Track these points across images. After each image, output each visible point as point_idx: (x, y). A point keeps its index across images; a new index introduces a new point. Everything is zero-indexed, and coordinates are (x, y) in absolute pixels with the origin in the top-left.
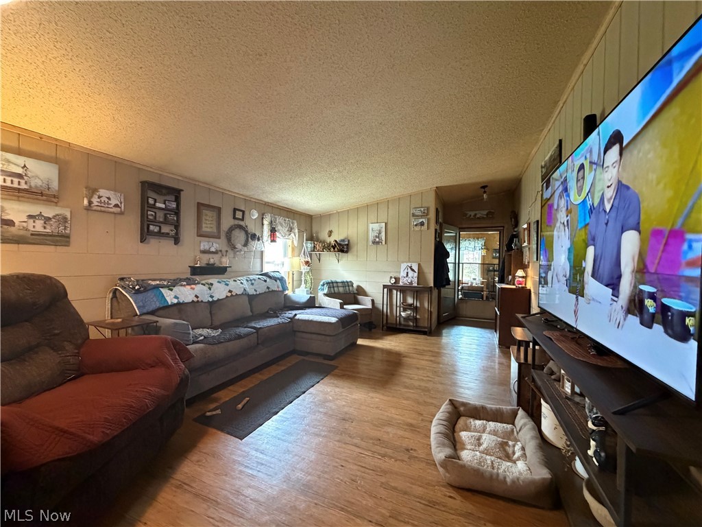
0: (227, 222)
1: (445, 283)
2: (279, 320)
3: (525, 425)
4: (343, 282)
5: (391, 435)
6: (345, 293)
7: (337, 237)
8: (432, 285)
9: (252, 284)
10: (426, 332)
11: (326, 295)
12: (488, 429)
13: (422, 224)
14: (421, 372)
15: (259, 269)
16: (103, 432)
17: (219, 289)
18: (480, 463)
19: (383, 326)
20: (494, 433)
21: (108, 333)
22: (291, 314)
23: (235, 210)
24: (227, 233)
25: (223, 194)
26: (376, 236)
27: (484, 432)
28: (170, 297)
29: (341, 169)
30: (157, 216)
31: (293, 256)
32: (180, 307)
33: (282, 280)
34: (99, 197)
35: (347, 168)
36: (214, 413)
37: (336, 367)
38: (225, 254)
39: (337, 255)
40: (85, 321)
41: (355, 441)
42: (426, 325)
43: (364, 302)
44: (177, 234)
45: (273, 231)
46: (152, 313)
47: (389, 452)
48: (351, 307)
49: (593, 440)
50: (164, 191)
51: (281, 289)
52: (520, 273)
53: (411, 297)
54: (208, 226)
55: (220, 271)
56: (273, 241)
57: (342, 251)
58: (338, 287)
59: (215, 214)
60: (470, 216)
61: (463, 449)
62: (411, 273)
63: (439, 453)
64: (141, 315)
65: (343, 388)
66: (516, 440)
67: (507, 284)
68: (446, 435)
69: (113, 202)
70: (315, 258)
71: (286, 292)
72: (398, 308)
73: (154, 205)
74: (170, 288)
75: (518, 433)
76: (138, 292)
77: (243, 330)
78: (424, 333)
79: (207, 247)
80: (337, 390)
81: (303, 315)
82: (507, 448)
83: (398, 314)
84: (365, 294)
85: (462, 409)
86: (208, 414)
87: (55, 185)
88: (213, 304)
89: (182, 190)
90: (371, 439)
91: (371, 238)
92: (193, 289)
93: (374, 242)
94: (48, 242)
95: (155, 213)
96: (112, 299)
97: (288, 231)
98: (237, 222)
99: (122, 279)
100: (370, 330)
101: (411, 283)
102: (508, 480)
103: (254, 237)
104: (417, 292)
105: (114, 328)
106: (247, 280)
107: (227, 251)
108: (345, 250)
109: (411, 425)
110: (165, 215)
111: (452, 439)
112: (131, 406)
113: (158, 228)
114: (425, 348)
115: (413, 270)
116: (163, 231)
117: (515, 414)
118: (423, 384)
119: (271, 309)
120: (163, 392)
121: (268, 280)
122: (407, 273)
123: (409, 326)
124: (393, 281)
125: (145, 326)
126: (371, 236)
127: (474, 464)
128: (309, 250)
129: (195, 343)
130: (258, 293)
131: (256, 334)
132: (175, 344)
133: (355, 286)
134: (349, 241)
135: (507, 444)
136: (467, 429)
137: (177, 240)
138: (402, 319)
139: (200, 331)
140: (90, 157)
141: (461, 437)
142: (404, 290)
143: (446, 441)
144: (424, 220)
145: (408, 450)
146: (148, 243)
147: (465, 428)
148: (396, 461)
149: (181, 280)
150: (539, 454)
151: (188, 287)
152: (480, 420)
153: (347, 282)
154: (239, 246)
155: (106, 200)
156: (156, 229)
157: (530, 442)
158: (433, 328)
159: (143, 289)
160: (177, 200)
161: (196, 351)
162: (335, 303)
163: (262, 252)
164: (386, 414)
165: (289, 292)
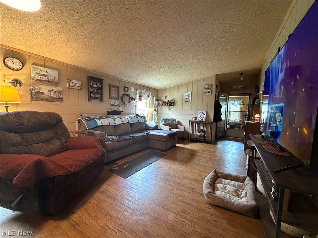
0: (121, 92)
1: (219, 120)
2: (142, 134)
3: (249, 183)
4: (171, 119)
5: (186, 183)
6: (172, 124)
7: (169, 99)
8: (213, 121)
9: (132, 119)
10: (209, 142)
11: (163, 124)
12: (231, 184)
13: (209, 92)
14: (203, 159)
15: (135, 113)
16: (75, 168)
17: (118, 120)
18: (224, 196)
19: (189, 139)
20: (234, 186)
21: (77, 135)
22: (147, 132)
23: (124, 87)
24: (121, 97)
25: (120, 81)
26: (187, 98)
27: (229, 185)
28: (99, 123)
29: (170, 68)
30: (94, 91)
31: (149, 107)
32: (103, 127)
33: (144, 117)
34: (73, 83)
35: (172, 67)
36: (115, 168)
37: (166, 155)
38: (120, 106)
39: (169, 107)
40: (69, 131)
41: (170, 183)
42: (209, 139)
43: (180, 128)
44: (101, 97)
45: (140, 96)
46: (93, 129)
47: (184, 189)
48: (174, 130)
49: (273, 188)
50: (96, 80)
51: (144, 121)
52: (257, 115)
53: (202, 126)
54: (114, 95)
55: (118, 113)
56: (141, 100)
57: (171, 105)
58: (169, 121)
59: (116, 89)
60: (234, 88)
61: (218, 190)
62: (203, 115)
63: (206, 190)
64: (88, 129)
65: (168, 163)
66: (244, 190)
67: (251, 121)
68: (210, 184)
69: (78, 85)
70: (159, 108)
71: (146, 123)
72: (196, 131)
73: (93, 86)
74: (99, 119)
75: (245, 186)
76: (87, 120)
77: (127, 137)
78: (208, 143)
79: (113, 103)
80: (165, 164)
81: (152, 132)
82: (238, 192)
83: (196, 134)
84: (181, 125)
85: (220, 175)
86: (113, 169)
87: (57, 79)
88: (116, 127)
89: (103, 79)
90: (178, 183)
91: (184, 99)
92: (108, 120)
93: (186, 101)
94: (55, 101)
95: (93, 89)
96: (78, 123)
97: (147, 96)
98: (125, 93)
99: (81, 115)
100: (183, 140)
101: (203, 120)
102: (235, 204)
103: (132, 99)
104: (205, 124)
105: (79, 134)
106: (129, 117)
107: (121, 105)
108: (173, 105)
109: (196, 179)
110: (97, 90)
111: (213, 186)
112: (84, 161)
113: (94, 95)
114: (207, 149)
115: (204, 114)
116: (96, 96)
117: (245, 178)
118: (204, 164)
119: (139, 130)
120: (96, 157)
121: (138, 117)
122: (201, 115)
123: (201, 139)
124: (194, 119)
125: (90, 133)
126: (185, 98)
127: (221, 197)
128: (157, 105)
129: (108, 141)
130: (134, 123)
131: (132, 139)
132: (100, 140)
133: (177, 121)
134: (174, 101)
135: (239, 190)
136: (221, 183)
137: (101, 100)
138: (198, 136)
139: (110, 137)
140: (69, 67)
141: (217, 186)
142: (199, 123)
143: (210, 186)
144: (209, 90)
145: (192, 189)
146: (91, 101)
147: (220, 182)
148: (187, 192)
149: (103, 116)
150: (252, 195)
151: (106, 119)
152: (228, 180)
153: (173, 119)
154: (126, 103)
155: (75, 84)
156: (94, 96)
157: (249, 190)
158: (213, 141)
159: (89, 120)
160: (101, 84)
161: (108, 144)
162: (167, 128)
163: (136, 105)
164: (185, 174)
165: (147, 123)
